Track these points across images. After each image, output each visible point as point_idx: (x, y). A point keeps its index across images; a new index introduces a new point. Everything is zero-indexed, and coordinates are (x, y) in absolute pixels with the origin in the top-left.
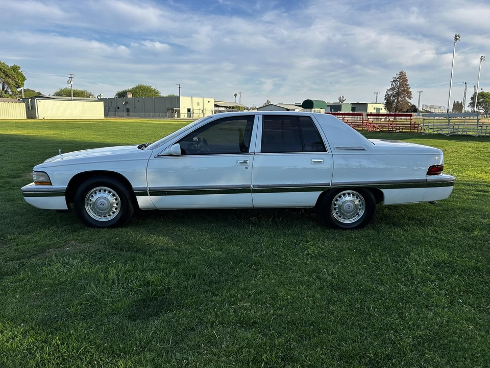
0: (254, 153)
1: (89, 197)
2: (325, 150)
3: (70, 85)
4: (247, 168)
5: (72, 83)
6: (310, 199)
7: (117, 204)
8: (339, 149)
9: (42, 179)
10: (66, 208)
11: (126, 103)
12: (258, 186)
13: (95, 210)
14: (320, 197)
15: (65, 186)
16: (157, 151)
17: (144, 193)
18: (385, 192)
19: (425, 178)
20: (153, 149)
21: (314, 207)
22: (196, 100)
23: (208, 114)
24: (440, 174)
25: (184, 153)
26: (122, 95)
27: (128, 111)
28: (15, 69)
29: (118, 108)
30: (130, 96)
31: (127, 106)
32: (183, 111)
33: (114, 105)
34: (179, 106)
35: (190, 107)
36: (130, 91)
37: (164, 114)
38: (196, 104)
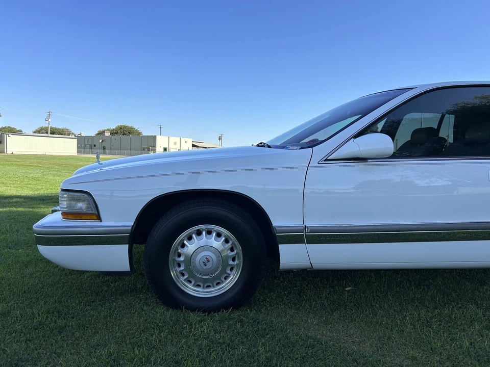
1: (176, 249)
3: (47, 123)
5: (50, 120)
11: (102, 141)
17: (296, 237)
22: (173, 139)
26: (101, 133)
27: (104, 149)
29: (95, 146)
30: (107, 134)
31: (104, 144)
32: (159, 149)
33: (90, 142)
34: (155, 145)
35: (166, 146)
36: (108, 130)
37: (140, 151)
38: (173, 144)
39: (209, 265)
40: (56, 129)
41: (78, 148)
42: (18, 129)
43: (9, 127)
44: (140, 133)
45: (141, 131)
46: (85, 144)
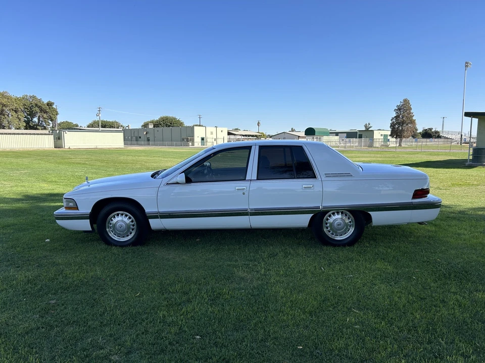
0: (251, 180)
1: (109, 221)
2: (315, 177)
3: (98, 117)
4: (244, 194)
5: (100, 115)
6: (303, 221)
7: (133, 225)
8: (327, 175)
9: (71, 204)
10: (90, 229)
11: (146, 134)
12: (256, 209)
13: (115, 232)
14: (312, 219)
15: (89, 211)
16: (166, 180)
17: (156, 216)
18: (373, 214)
19: (411, 201)
20: (163, 178)
21: (307, 228)
22: (209, 129)
23: (220, 142)
24: (426, 197)
25: (188, 181)
26: (146, 125)
27: (148, 140)
28: (50, 104)
29: (140, 137)
30: (151, 126)
31: (148, 136)
32: (197, 140)
33: (136, 135)
34: (193, 136)
35: (204, 136)
36: (152, 122)
37: (180, 142)
38: (210, 133)
39: (122, 228)
40: (107, 122)
41: (124, 141)
42: (74, 123)
43: (67, 122)
44: (181, 124)
45: (183, 121)
46: (132, 137)
